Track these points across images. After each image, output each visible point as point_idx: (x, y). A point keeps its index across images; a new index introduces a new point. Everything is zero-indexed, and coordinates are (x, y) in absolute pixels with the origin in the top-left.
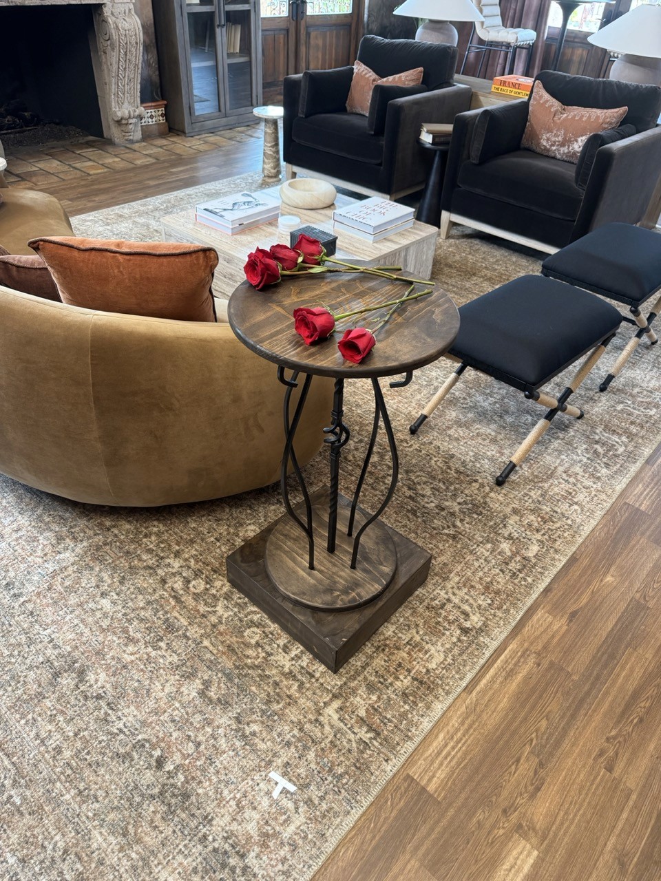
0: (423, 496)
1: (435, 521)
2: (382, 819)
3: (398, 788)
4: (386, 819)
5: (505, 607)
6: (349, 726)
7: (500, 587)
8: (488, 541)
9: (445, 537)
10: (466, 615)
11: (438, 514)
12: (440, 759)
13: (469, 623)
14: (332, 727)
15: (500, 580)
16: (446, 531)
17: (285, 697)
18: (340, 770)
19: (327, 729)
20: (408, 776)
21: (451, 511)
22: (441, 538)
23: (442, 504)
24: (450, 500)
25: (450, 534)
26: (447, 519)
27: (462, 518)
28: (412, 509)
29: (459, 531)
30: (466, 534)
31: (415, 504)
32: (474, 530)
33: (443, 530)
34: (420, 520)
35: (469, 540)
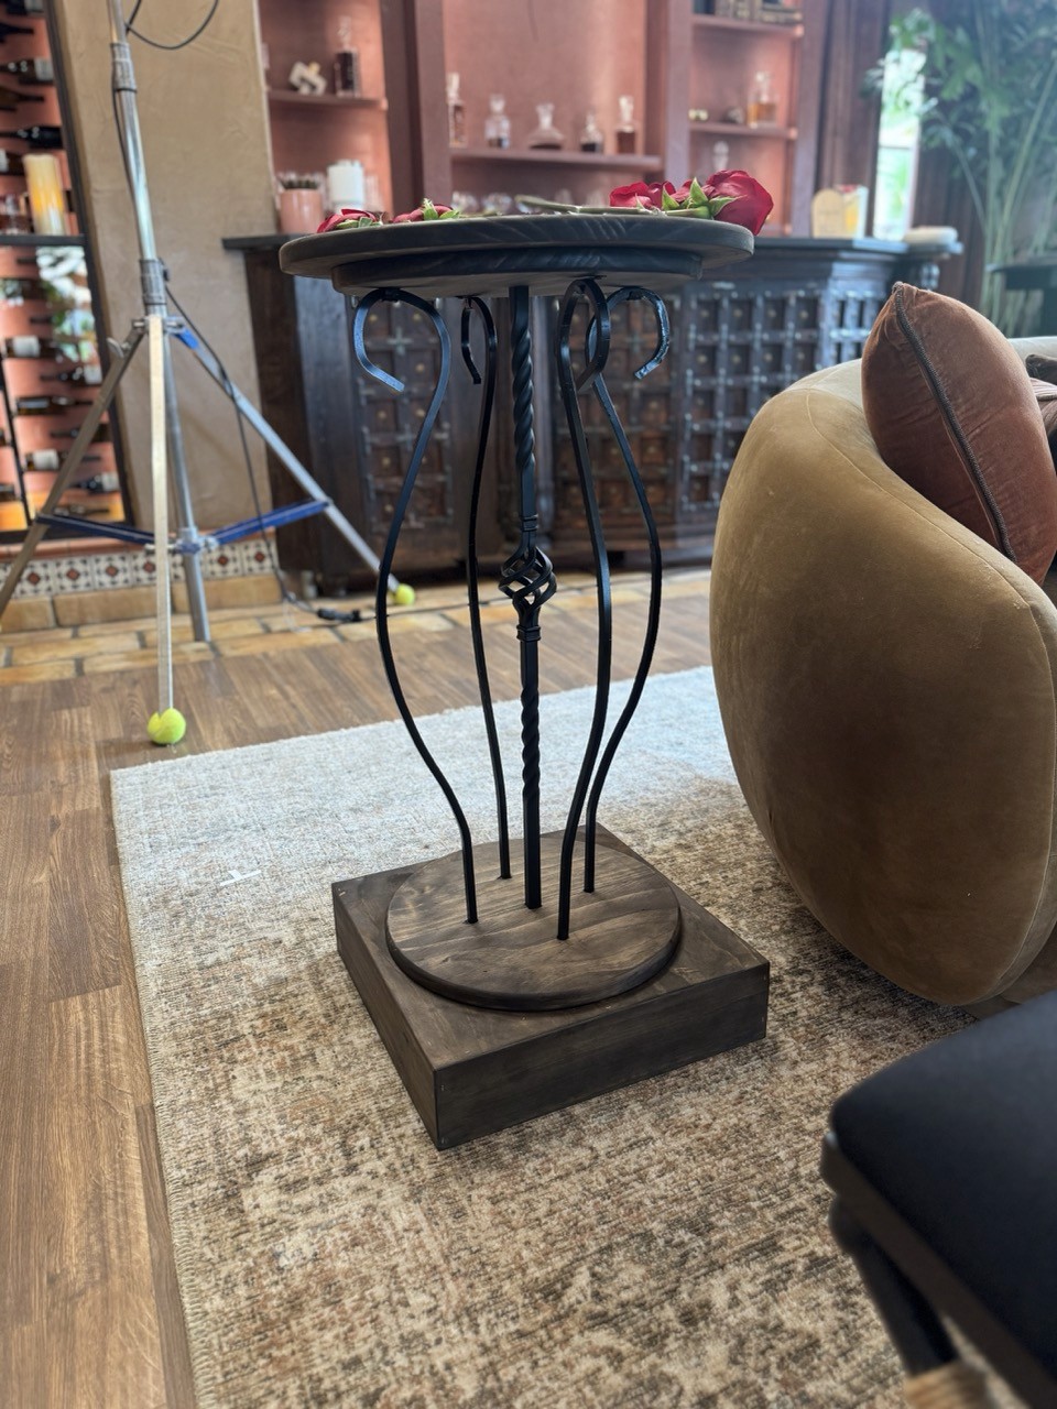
0: (771, 1286)
1: (640, 1271)
2: (104, 945)
3: (116, 969)
4: (99, 947)
5: (242, 1291)
6: (245, 944)
7: (307, 1320)
9: (558, 1263)
10: (292, 1186)
11: (672, 1293)
12: (96, 1024)
13: (271, 1180)
14: (261, 929)
15: (328, 1336)
16: (582, 1279)
18: (199, 924)
19: (265, 924)
20: (117, 983)
21: (672, 1344)
22: (564, 1250)
23: (718, 1332)
24: (735, 1373)
25: (566, 1286)
26: (636, 1311)
27: (625, 1364)
28: (711, 1227)
29: (569, 1323)
30: (550, 1338)
31: (737, 1248)
32: (555, 1377)
33: (593, 1275)
34: (656, 1227)
35: (518, 1331)
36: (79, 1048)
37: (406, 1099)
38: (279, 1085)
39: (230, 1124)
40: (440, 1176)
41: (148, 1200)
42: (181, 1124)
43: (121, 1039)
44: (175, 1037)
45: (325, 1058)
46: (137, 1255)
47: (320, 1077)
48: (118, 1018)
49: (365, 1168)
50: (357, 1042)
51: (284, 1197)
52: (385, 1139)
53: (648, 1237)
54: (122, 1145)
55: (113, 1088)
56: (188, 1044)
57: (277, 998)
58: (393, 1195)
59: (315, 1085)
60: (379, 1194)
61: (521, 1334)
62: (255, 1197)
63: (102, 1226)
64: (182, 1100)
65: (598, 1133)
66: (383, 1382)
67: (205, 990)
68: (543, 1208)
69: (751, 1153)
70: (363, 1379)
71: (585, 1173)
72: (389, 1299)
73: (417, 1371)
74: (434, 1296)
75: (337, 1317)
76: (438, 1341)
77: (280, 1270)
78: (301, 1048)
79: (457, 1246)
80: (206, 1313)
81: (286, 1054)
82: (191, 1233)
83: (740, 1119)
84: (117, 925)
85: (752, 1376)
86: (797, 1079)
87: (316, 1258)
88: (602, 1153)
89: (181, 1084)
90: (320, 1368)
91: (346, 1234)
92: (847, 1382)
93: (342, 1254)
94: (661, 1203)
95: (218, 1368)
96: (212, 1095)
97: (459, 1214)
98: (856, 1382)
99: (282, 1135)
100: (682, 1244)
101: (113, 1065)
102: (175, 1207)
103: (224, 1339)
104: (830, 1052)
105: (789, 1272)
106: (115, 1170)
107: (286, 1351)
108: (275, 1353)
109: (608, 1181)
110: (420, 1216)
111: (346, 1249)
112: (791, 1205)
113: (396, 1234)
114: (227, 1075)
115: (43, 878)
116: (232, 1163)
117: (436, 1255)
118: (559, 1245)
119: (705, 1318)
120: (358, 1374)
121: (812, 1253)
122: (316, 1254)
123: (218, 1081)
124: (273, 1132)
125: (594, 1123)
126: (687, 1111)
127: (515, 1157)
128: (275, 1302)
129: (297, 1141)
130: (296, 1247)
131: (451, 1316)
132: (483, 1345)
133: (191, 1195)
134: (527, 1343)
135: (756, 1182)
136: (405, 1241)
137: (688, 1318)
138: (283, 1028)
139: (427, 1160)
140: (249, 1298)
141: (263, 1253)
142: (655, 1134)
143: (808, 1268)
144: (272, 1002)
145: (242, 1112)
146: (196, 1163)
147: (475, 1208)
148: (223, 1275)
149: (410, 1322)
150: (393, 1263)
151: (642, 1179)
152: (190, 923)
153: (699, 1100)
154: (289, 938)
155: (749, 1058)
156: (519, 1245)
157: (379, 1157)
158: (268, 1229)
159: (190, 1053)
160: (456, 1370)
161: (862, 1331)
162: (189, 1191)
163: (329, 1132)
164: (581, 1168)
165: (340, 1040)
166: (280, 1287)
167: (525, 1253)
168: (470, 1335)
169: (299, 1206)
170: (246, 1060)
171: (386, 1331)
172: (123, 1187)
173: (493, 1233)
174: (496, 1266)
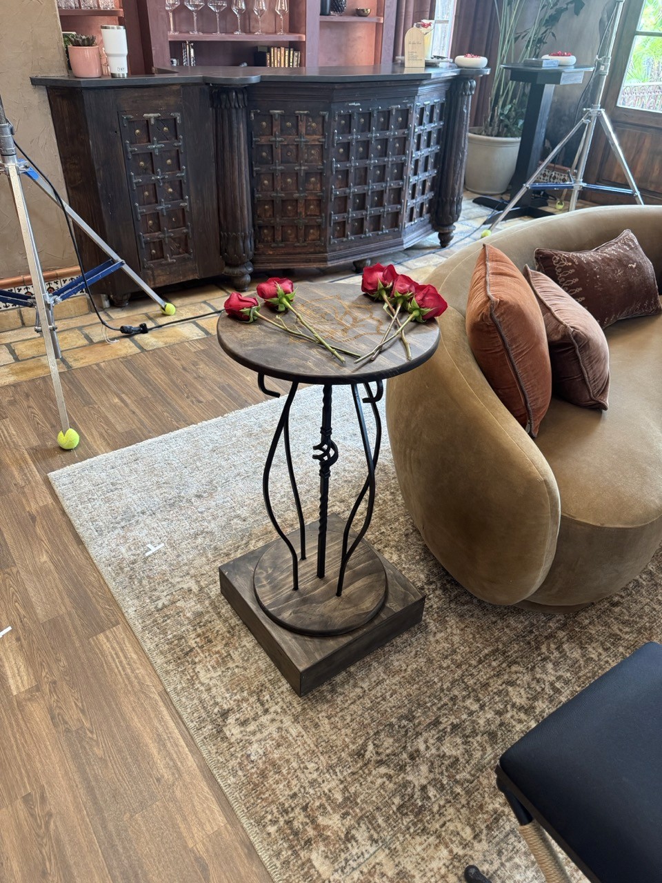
0: (440, 739)
1: (391, 740)
2: (100, 600)
3: (114, 615)
4: (98, 602)
5: (240, 773)
6: (174, 593)
7: (271, 781)
8: (346, 799)
9: (360, 741)
10: (244, 723)
11: (405, 748)
12: (118, 649)
13: (234, 721)
14: (178, 582)
15: (281, 786)
16: (370, 747)
17: (214, 559)
18: (145, 582)
19: (179, 579)
20: (118, 624)
21: (408, 769)
22: (361, 736)
23: (423, 761)
24: (432, 776)
25: (366, 751)
26: (393, 757)
27: (393, 779)
28: (414, 717)
29: (370, 766)
30: (364, 773)
31: (425, 725)
32: (369, 788)
33: (374, 745)
34: (394, 720)
35: (352, 772)
36: (116, 664)
37: (279, 673)
38: (220, 673)
39: (205, 696)
40: (304, 709)
41: (184, 738)
42: (184, 700)
43: (135, 656)
44: (162, 653)
45: (235, 655)
46: (190, 764)
47: (237, 667)
48: (127, 643)
49: (272, 710)
50: (247, 645)
51: (242, 729)
52: (276, 695)
53: (391, 725)
54: (160, 713)
55: (143, 684)
56: (169, 657)
57: (202, 624)
58: (287, 721)
59: (236, 670)
60: (281, 721)
61: (353, 773)
62: (230, 731)
63: (169, 754)
64: (179, 687)
65: (363, 679)
66: (307, 801)
67: (165, 623)
68: (348, 719)
69: (424, 681)
70: (299, 801)
71: (361, 700)
72: (300, 767)
73: (319, 794)
74: (317, 763)
75: (282, 778)
76: (323, 781)
77: (253, 761)
78: (223, 651)
79: (319, 741)
80: (230, 785)
81: (217, 656)
82: (209, 751)
83: (417, 665)
84: (101, 586)
85: (438, 776)
86: (437, 642)
87: (265, 754)
88: (366, 689)
89: (175, 679)
90: (282, 799)
91: (274, 742)
92: (469, 773)
93: (275, 751)
94: (394, 709)
95: (243, 806)
96: (191, 682)
97: (316, 726)
98: (472, 772)
99: (231, 699)
100: (404, 726)
101: (137, 672)
102: (198, 740)
103: (241, 794)
104: (448, 626)
105: (445, 733)
106: (162, 726)
107: (267, 795)
108: (263, 797)
109: (371, 702)
110: (301, 730)
111: (276, 748)
112: (442, 703)
113: (294, 739)
114: (194, 671)
115: (44, 558)
116: (214, 716)
117: (312, 746)
118: (359, 734)
119: (418, 756)
120: (297, 799)
121: (452, 723)
122: (264, 753)
123: (191, 674)
124: (226, 698)
125: (360, 675)
126: (396, 664)
127: (332, 696)
128: (255, 776)
129: (238, 701)
130: (255, 750)
131: (325, 771)
132: (340, 780)
133: (202, 734)
134: (356, 776)
135: (428, 694)
136: (298, 741)
137: (412, 757)
138: (210, 641)
139: (297, 704)
140: (244, 776)
141: (242, 756)
142: (386, 677)
143: (452, 730)
144: (200, 627)
145: (209, 690)
146: (199, 718)
147: (322, 722)
148: (230, 768)
149: (310, 775)
150: (297, 752)
151: (384, 699)
152: (140, 582)
153: (400, 657)
154: (195, 588)
155: (416, 633)
156: (343, 737)
157: (276, 704)
158: (241, 744)
159: (172, 661)
160: (333, 792)
161: (473, 752)
162: (201, 732)
163: (251, 694)
164: (359, 698)
165: (240, 645)
166: (255, 769)
167: (346, 739)
168: (334, 777)
169: (250, 732)
170: (200, 661)
171: (302, 780)
172: (170, 733)
173: (332, 732)
174: (337, 747)
